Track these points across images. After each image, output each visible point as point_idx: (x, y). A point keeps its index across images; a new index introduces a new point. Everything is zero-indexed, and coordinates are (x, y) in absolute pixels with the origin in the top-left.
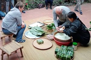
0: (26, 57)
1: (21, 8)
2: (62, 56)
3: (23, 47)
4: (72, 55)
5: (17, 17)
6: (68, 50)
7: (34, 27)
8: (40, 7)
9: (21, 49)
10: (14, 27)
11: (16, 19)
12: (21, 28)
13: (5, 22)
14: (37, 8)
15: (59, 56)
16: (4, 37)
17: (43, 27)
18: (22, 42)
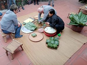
0: (25, 50)
1: (15, 10)
2: (51, 46)
3: (22, 45)
4: (58, 44)
5: (13, 19)
6: (55, 40)
7: (27, 23)
8: (29, 3)
9: (21, 46)
10: (12, 28)
11: (13, 21)
12: (18, 27)
13: (3, 25)
14: (27, 4)
15: (49, 46)
16: (5, 36)
17: (34, 22)
18: (20, 37)
